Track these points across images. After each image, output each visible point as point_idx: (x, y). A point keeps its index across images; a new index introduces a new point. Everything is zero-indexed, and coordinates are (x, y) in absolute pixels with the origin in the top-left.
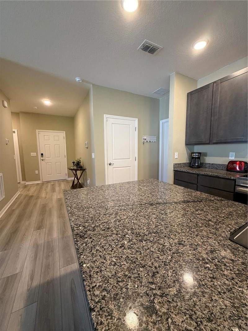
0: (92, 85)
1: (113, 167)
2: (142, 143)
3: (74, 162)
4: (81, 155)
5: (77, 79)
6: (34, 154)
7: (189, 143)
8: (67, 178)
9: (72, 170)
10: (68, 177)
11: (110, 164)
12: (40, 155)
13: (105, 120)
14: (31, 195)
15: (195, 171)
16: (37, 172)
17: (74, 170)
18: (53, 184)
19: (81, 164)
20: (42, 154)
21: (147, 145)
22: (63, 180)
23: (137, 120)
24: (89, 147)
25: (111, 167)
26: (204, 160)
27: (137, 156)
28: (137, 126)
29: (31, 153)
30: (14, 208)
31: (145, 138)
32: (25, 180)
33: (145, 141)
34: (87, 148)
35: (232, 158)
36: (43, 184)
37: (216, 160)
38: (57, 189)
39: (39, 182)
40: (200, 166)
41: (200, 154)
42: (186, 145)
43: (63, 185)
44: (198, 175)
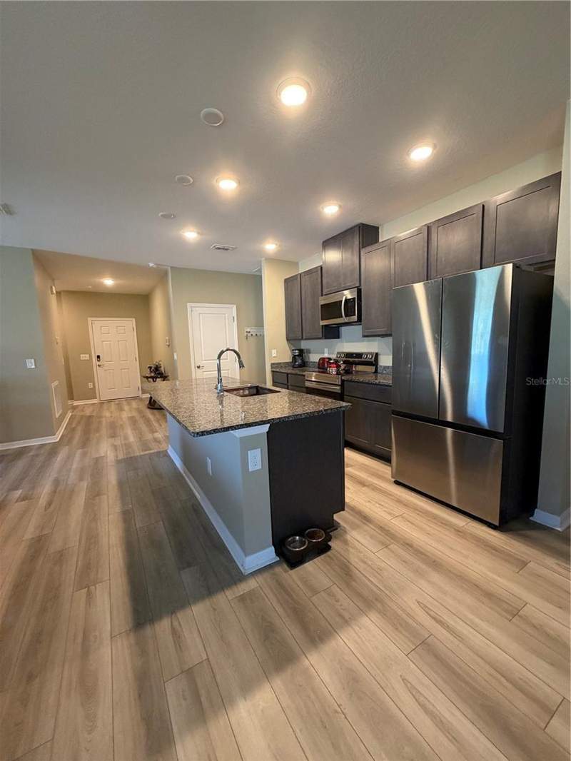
0: (169, 268)
1: (204, 370)
2: (244, 338)
3: (150, 368)
4: (160, 357)
5: (151, 265)
6: (84, 357)
7: (290, 339)
8: (139, 394)
9: (147, 378)
10: (142, 393)
11: (199, 367)
12: (94, 359)
13: (189, 309)
14: (88, 414)
15: (296, 371)
16: (91, 386)
17: (151, 377)
18: (119, 403)
19: (162, 369)
20: (98, 357)
21: (251, 340)
22: (134, 398)
23: (235, 306)
24: (170, 345)
25: (199, 371)
26: (309, 357)
28: (235, 314)
29: (81, 355)
30: (74, 426)
31: (248, 330)
32: (73, 399)
33: (249, 335)
34: (169, 346)
35: (326, 355)
36: (102, 403)
37: (314, 358)
38: (126, 408)
39: (95, 401)
40: (304, 364)
41: (301, 351)
42: (287, 340)
43: (134, 404)
44: (288, 374)
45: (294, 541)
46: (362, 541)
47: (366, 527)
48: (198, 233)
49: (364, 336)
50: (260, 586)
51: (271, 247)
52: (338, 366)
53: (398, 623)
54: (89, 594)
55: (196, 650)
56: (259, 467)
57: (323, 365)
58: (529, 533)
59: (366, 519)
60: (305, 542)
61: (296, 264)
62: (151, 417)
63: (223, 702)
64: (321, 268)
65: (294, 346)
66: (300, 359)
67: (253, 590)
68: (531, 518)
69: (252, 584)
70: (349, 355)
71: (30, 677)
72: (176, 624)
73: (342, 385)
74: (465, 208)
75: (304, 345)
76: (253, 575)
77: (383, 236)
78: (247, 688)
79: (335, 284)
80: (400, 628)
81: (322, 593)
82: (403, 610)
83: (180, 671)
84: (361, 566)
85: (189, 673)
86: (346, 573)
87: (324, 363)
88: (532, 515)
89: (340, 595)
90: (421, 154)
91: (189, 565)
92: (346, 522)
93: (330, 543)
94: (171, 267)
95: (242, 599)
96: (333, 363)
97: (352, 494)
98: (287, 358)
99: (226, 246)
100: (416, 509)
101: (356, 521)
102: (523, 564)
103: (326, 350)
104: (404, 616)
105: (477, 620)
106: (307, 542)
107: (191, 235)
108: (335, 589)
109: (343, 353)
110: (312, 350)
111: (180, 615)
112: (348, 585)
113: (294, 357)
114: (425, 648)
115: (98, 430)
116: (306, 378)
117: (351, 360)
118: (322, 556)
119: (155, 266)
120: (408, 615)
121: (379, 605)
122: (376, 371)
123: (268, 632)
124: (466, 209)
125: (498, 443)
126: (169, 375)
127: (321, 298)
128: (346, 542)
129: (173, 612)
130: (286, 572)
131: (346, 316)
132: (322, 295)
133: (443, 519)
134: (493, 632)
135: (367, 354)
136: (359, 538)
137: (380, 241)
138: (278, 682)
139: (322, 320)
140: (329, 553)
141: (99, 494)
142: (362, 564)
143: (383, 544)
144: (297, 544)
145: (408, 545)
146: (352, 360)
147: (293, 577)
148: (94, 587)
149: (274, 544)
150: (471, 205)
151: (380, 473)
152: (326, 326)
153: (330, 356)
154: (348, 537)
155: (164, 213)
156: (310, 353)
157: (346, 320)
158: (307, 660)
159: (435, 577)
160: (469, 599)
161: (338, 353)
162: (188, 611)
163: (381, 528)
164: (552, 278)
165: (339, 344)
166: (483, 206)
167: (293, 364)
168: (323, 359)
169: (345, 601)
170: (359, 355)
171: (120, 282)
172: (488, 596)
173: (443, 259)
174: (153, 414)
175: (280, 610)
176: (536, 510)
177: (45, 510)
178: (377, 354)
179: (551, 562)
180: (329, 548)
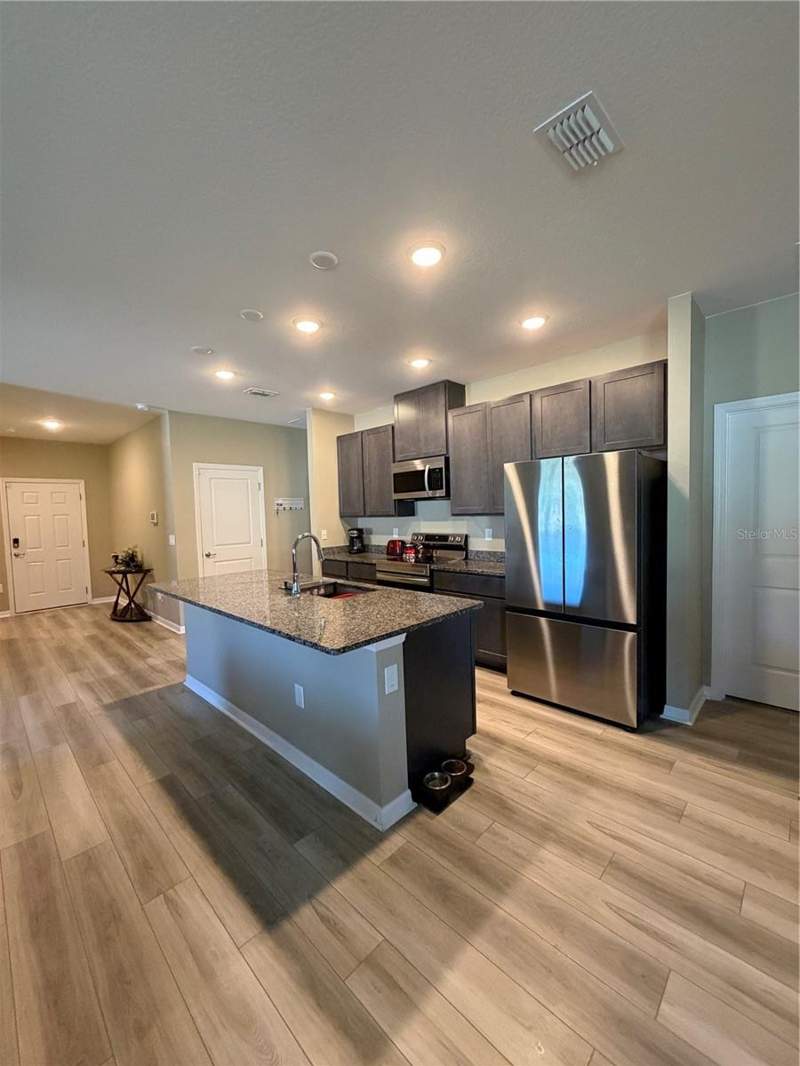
0: (167, 413)
1: (215, 560)
2: (274, 512)
3: (117, 557)
4: (134, 535)
5: (140, 406)
7: (344, 515)
8: (89, 598)
9: (111, 573)
10: (93, 597)
11: (208, 556)
12: (8, 544)
13: (195, 473)
15: (356, 558)
17: (118, 572)
18: (58, 615)
19: (139, 558)
20: (16, 541)
21: (284, 516)
22: (81, 606)
23: (262, 469)
24: (160, 521)
25: (210, 560)
26: (370, 539)
27: (264, 537)
28: (261, 480)
31: (280, 502)
33: (281, 508)
34: (156, 524)
35: (395, 537)
37: (379, 540)
38: (71, 621)
39: (6, 614)
40: (364, 549)
41: (360, 531)
42: (341, 517)
43: (84, 615)
44: (347, 562)
45: (433, 778)
46: (504, 767)
47: (502, 752)
48: (235, 373)
49: (453, 515)
50: (408, 842)
51: (327, 396)
52: (417, 552)
53: (578, 848)
54: (169, 901)
55: (366, 934)
56: (396, 688)
57: (395, 550)
58: (666, 731)
59: (497, 741)
60: (447, 779)
61: (348, 418)
62: (128, 635)
63: (427, 981)
64: (393, 428)
65: (349, 525)
66: (358, 541)
67: (402, 847)
68: (661, 716)
69: (396, 842)
70: (429, 537)
71: (141, 1031)
72: (321, 909)
73: (431, 577)
74: (572, 380)
75: (363, 523)
76: (394, 831)
77: (471, 400)
78: (447, 957)
79: (413, 449)
80: (582, 853)
81: (486, 834)
82: (578, 834)
83: (357, 963)
84: (515, 796)
85: (370, 962)
86: (502, 807)
87: (394, 549)
88: (661, 712)
89: (507, 833)
90: (533, 323)
91: (301, 835)
92: (476, 747)
93: (471, 776)
94: (170, 412)
95: (393, 861)
96: (410, 548)
97: (483, 718)
98: (341, 540)
99: (267, 391)
100: (547, 722)
101: (487, 745)
102: (671, 765)
103: (396, 530)
104: (580, 839)
105: (648, 828)
106: (449, 779)
107: (225, 375)
108: (497, 826)
109: (421, 534)
110: (374, 530)
111: (322, 897)
112: (509, 819)
113: (352, 540)
114: (615, 867)
115: (40, 662)
116: (378, 569)
117: (432, 543)
118: (467, 792)
119: (146, 409)
120: (584, 837)
121: (552, 834)
122: (466, 558)
123: (443, 892)
124: (572, 382)
125: (630, 636)
126: (155, 568)
127: (392, 465)
128: (486, 771)
129: (310, 897)
130: (432, 818)
131: (430, 489)
132: (394, 462)
133: (579, 729)
134: (669, 837)
135: (454, 536)
136: (499, 764)
137: (467, 404)
138: (479, 941)
139: (396, 492)
140: (473, 787)
141: (101, 760)
142: (516, 794)
143: (527, 766)
144: (437, 783)
145: (554, 763)
146: (434, 543)
147: (442, 821)
148: (171, 891)
149: (409, 787)
150: (576, 379)
151: (491, 685)
152: (400, 501)
153: (403, 538)
154: (487, 766)
155: (201, 347)
156: (371, 533)
157: (430, 493)
158: (501, 911)
159: (594, 792)
160: (634, 809)
161: (414, 534)
162: (330, 891)
163: (519, 749)
164: (664, 464)
165: (414, 523)
166: (590, 382)
167: (350, 549)
168: (393, 543)
169: (513, 837)
170: (444, 538)
171: (69, 425)
172: (653, 803)
173: (549, 433)
174: (128, 630)
175: (446, 864)
176: (666, 706)
177: (16, 797)
178: (467, 536)
179: (694, 758)
180: (470, 782)
